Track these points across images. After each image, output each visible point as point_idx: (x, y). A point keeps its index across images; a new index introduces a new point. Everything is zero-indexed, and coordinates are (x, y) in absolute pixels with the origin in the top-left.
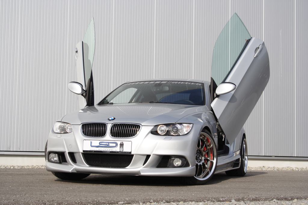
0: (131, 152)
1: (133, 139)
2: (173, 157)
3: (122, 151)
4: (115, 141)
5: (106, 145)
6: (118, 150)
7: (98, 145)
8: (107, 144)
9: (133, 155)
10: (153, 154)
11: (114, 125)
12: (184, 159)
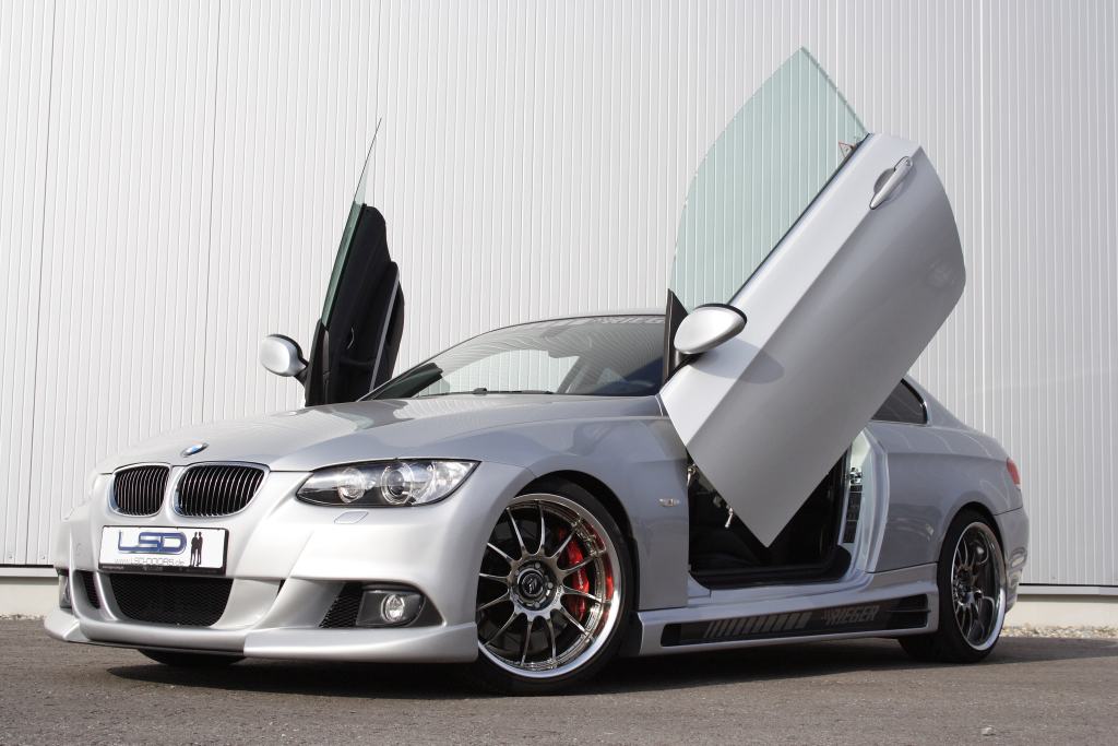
0: (222, 570)
1: (234, 522)
2: (376, 586)
3: (198, 564)
4: (180, 531)
5: (156, 546)
6: (187, 564)
7: (135, 543)
8: (159, 538)
9: (230, 582)
10: (293, 577)
11: (191, 471)
12: (417, 596)
